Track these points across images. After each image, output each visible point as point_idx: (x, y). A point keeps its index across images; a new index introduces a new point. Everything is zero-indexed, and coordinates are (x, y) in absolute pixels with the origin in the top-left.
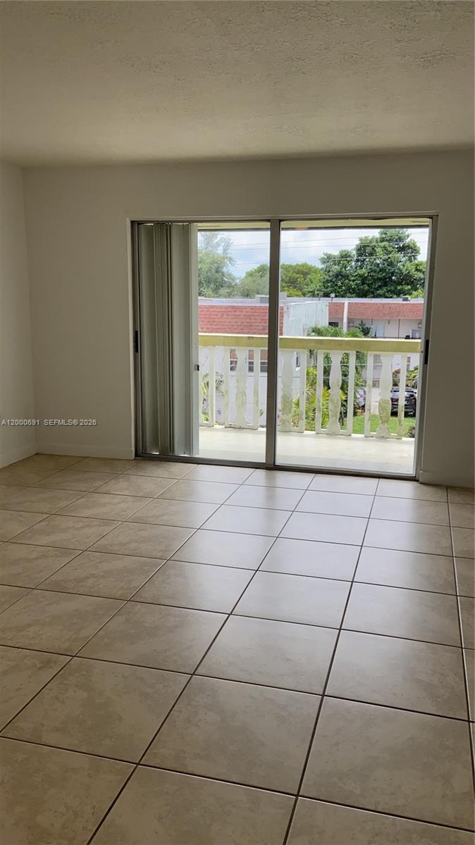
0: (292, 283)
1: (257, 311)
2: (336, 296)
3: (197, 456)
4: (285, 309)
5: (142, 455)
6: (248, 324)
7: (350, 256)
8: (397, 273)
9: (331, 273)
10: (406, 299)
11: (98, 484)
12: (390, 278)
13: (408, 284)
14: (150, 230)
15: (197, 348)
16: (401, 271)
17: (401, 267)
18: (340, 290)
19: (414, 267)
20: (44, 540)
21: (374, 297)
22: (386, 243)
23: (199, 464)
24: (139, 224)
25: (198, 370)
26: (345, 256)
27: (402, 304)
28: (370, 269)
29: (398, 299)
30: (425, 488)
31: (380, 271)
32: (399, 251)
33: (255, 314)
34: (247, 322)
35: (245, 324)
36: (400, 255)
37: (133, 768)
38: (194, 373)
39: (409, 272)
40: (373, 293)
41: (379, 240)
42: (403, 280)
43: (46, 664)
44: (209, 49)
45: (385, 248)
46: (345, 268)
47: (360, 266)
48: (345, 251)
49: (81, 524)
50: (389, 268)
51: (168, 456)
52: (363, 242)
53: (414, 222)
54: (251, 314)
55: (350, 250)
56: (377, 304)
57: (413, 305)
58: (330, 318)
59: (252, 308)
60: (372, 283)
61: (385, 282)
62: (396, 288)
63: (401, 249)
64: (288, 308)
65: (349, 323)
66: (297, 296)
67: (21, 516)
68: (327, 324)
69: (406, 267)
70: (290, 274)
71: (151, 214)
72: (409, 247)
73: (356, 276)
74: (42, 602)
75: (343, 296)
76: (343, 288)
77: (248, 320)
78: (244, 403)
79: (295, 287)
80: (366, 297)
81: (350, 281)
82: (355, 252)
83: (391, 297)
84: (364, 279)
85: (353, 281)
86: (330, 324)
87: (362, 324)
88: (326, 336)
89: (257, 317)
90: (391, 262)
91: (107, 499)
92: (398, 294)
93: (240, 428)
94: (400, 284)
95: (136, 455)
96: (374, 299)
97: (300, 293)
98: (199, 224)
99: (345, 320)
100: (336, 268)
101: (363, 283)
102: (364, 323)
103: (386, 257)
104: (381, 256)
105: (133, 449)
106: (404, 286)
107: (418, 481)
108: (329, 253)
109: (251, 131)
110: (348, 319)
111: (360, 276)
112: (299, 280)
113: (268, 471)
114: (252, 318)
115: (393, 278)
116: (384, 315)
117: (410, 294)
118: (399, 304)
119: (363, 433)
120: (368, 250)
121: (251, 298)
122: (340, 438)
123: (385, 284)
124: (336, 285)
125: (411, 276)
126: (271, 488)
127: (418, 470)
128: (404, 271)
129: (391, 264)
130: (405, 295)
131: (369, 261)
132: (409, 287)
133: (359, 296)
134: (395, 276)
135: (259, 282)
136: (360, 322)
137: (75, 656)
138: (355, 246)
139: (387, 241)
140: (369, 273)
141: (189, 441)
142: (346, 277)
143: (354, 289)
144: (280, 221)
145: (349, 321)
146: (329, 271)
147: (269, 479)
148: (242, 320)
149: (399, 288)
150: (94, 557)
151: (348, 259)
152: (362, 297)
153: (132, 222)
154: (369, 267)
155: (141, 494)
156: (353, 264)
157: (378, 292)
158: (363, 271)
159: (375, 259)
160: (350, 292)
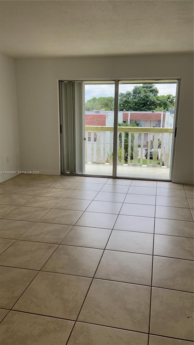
0: (106, 105)
1: (95, 116)
2: (126, 111)
3: (85, 174)
4: (107, 116)
5: (63, 174)
6: (91, 122)
7: (130, 94)
8: (150, 101)
9: (123, 101)
10: (153, 112)
11: (50, 184)
12: (147, 103)
13: (154, 106)
14: (66, 84)
15: (85, 131)
16: (151, 100)
17: (151, 98)
18: (126, 108)
19: (156, 98)
20: (36, 205)
21: (140, 111)
22: (145, 89)
23: (86, 177)
24: (62, 82)
25: (85, 140)
26: (129, 94)
27: (152, 114)
28: (139, 99)
29: (150, 112)
30: (175, 184)
31: (143, 100)
32: (150, 92)
33: (94, 118)
34: (91, 121)
35: (90, 122)
36: (151, 94)
37: (92, 280)
38: (83, 141)
39: (154, 101)
40: (140, 109)
41: (142, 87)
42: (152, 104)
43: (50, 247)
44: (106, 15)
45: (145, 90)
46: (129, 99)
47: (135, 98)
48: (128, 92)
49: (47, 199)
50: (146, 99)
51: (73, 174)
52: (136, 88)
53: (169, 81)
54: (93, 118)
55: (130, 91)
56: (142, 114)
57: (156, 114)
58: (123, 120)
59: (93, 115)
60: (139, 105)
61: (145, 104)
62: (149, 107)
63: (151, 91)
64: (108, 115)
65: (130, 121)
66: (108, 110)
67: (23, 197)
68: (122, 122)
69: (153, 99)
70: (106, 101)
71: (67, 78)
72: (154, 90)
73: (133, 102)
74: (41, 226)
75: (128, 111)
76: (128, 107)
77: (91, 120)
78: (99, 153)
79: (107, 107)
80: (137, 111)
81: (130, 104)
82: (132, 92)
83: (147, 111)
84: (136, 103)
85: (132, 104)
86: (123, 122)
87: (136, 122)
88: (122, 126)
89: (95, 119)
90: (147, 96)
91: (54, 190)
92: (150, 109)
93: (98, 163)
94: (151, 105)
95: (61, 174)
96: (140, 112)
97: (110, 109)
98: (85, 82)
99: (129, 120)
100: (125, 99)
101: (136, 105)
102: (136, 121)
103: (145, 94)
104: (143, 94)
105: (60, 171)
106: (152, 106)
107: (172, 182)
108: (122, 92)
109: (111, 45)
110: (130, 120)
111: (135, 102)
112: (109, 104)
113: (114, 179)
114: (93, 119)
115: (148, 103)
116: (145, 118)
117: (155, 109)
118: (150, 114)
119: (146, 165)
120: (138, 91)
121: (90, 111)
122: (137, 167)
123: (145, 105)
124: (125, 106)
125: (155, 102)
126: (114, 185)
127: (172, 178)
128: (152, 100)
129: (147, 97)
130: (153, 110)
131: (138, 96)
132: (154, 107)
133: (134, 110)
134: (149, 102)
135: (93, 104)
136: (135, 121)
137: (60, 244)
138: (132, 90)
139: (145, 87)
140: (138, 101)
141: (82, 168)
142: (129, 102)
143: (132, 107)
144: (119, 81)
145: (131, 120)
146: (122, 100)
147: (114, 182)
148: (89, 120)
149: (150, 107)
150: (56, 211)
151: (130, 95)
152: (135, 111)
153: (59, 81)
154: (138, 98)
155: (67, 188)
156: (132, 97)
157: (142, 109)
158: (136, 100)
159: (141, 95)
160: (131, 109)
